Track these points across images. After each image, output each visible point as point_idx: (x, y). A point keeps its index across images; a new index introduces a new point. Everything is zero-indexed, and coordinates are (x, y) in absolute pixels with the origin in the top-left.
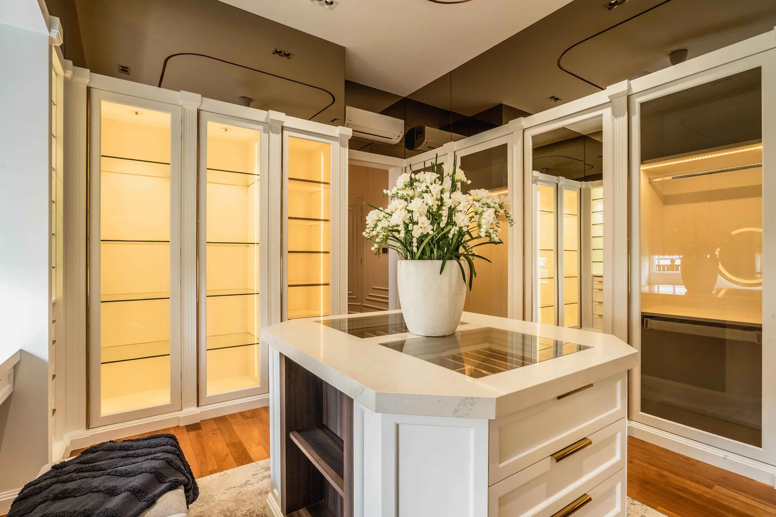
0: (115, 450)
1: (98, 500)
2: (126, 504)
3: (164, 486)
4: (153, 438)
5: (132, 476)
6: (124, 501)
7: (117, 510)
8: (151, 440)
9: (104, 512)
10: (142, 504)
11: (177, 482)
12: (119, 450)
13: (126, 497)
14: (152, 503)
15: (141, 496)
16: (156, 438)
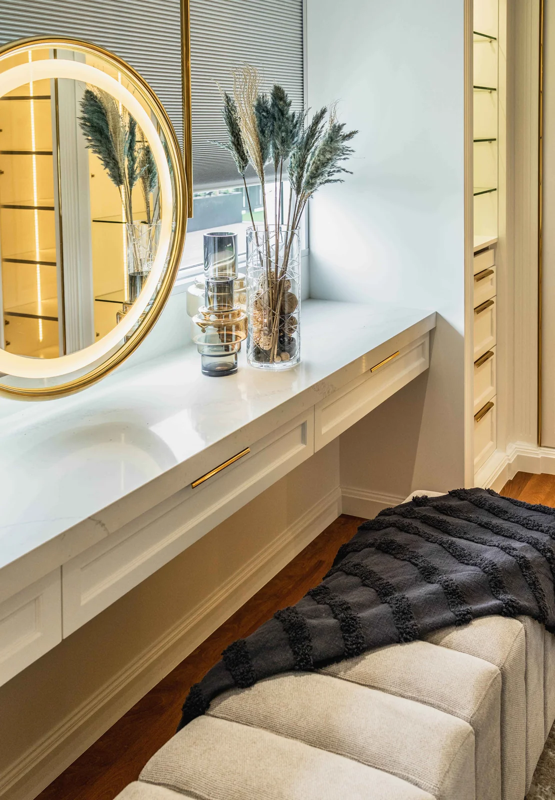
0: (482, 508)
1: (408, 577)
2: (431, 603)
3: (493, 602)
4: (538, 511)
5: (463, 563)
6: (429, 598)
7: (415, 605)
8: (534, 513)
9: (398, 600)
10: (448, 615)
11: (513, 607)
12: (486, 510)
13: (434, 594)
14: (463, 621)
15: (452, 602)
16: (544, 512)
